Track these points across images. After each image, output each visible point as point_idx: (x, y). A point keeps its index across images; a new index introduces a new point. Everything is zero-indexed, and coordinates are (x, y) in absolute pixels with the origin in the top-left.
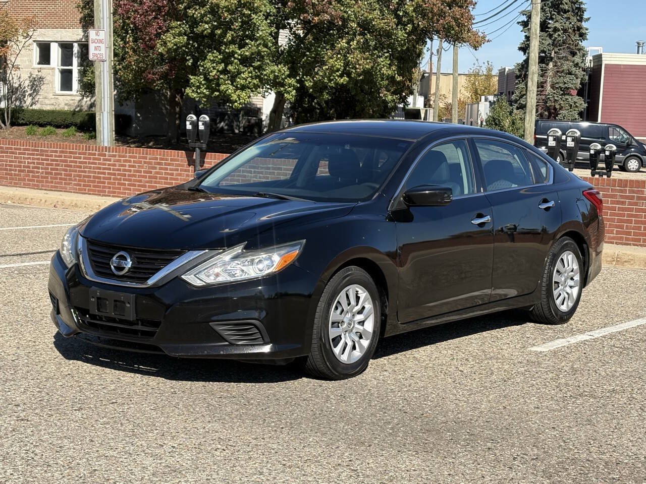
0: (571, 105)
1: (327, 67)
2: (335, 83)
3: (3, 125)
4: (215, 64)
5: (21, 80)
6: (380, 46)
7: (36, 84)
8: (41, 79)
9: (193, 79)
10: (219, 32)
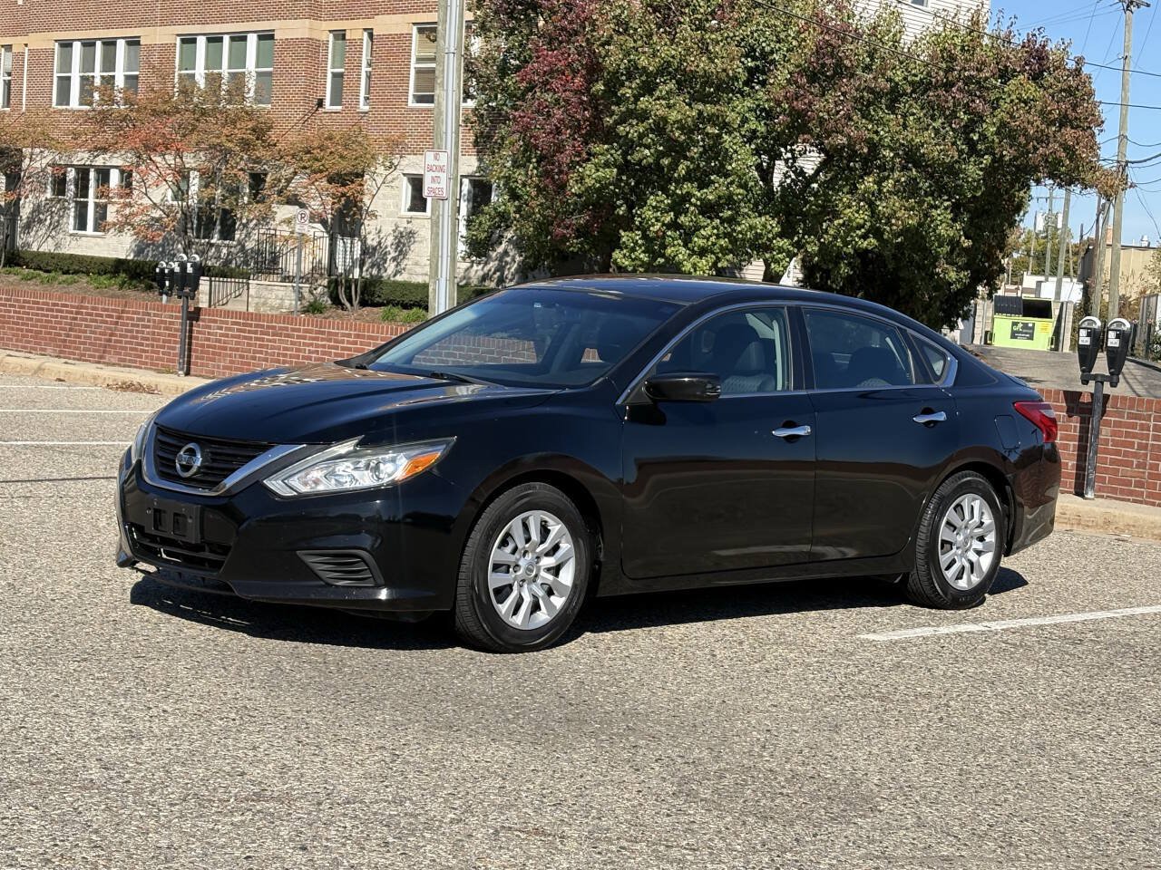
1: (841, 221)
2: (854, 248)
3: (348, 305)
4: (659, 214)
5: (382, 235)
7: (404, 241)
8: (411, 234)
9: (625, 236)
10: (666, 161)
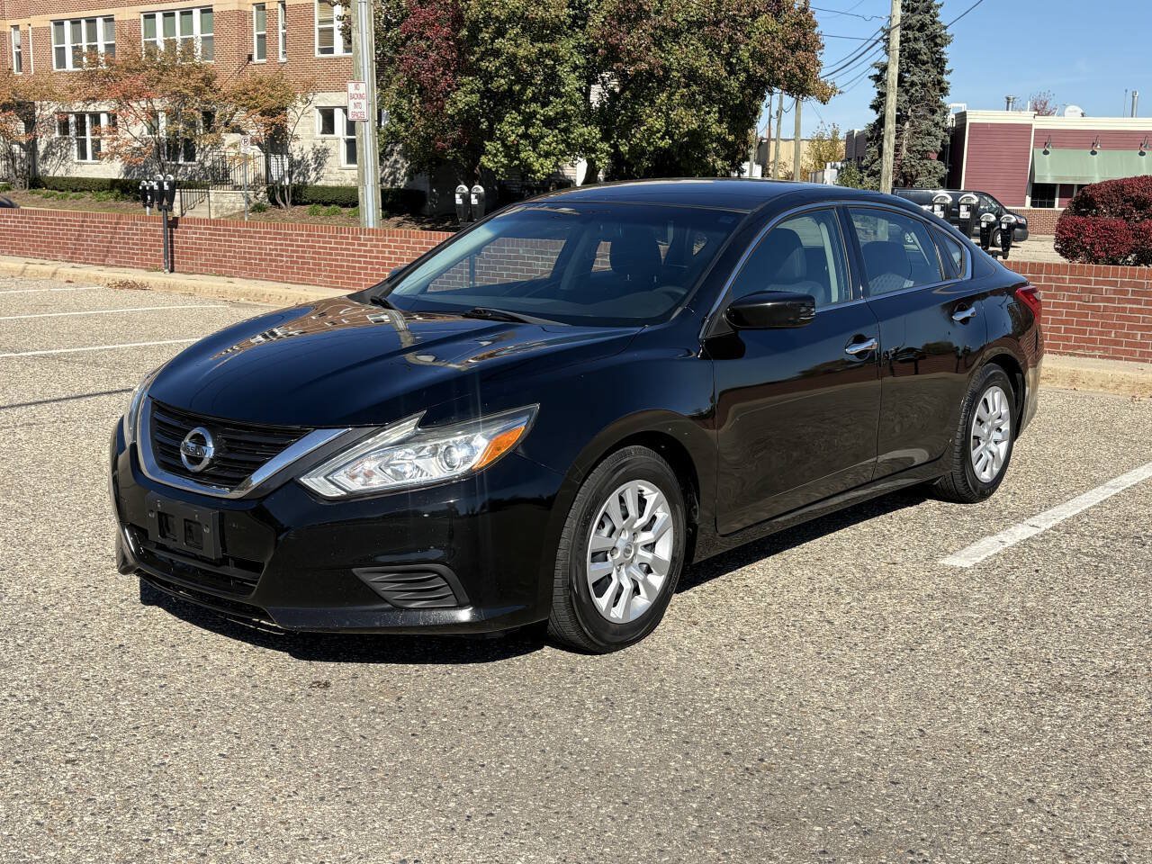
0: (930, 171)
1: (646, 128)
2: (655, 147)
3: (283, 205)
4: (514, 128)
5: (304, 152)
6: (709, 100)
7: (321, 156)
8: (326, 150)
9: (489, 146)
10: (517, 88)
